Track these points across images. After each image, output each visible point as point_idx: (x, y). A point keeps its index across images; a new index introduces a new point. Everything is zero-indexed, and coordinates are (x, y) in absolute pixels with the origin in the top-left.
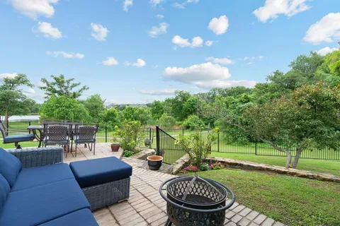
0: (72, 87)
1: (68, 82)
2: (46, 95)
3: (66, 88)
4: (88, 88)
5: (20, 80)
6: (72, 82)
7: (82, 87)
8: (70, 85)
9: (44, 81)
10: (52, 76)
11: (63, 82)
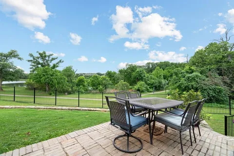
0: (52, 60)
1: (49, 56)
2: (31, 67)
3: (47, 61)
4: (63, 62)
5: (12, 54)
6: (51, 57)
7: (59, 61)
8: (50, 59)
9: (31, 55)
10: (38, 52)
11: (45, 56)
